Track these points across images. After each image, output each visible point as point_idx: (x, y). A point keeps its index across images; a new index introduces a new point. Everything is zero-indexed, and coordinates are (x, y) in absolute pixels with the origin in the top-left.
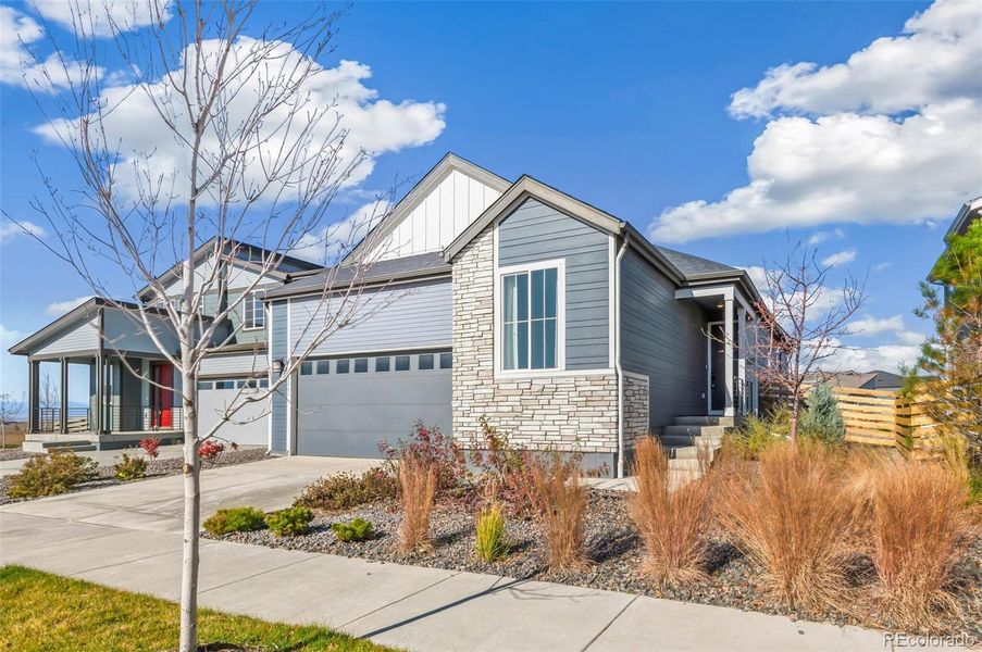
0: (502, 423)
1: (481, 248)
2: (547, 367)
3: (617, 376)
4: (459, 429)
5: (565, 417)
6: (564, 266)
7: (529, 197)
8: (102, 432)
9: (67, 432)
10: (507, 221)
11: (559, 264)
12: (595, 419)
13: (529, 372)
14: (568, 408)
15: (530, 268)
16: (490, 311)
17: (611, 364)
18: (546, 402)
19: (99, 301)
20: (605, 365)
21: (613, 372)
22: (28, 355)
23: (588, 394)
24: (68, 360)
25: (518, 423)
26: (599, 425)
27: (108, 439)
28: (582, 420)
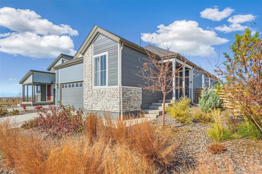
0: (94, 102)
1: (89, 50)
2: (104, 85)
3: (120, 88)
4: (85, 104)
5: (107, 101)
6: (107, 54)
7: (100, 34)
8: (33, 102)
9: (28, 102)
10: (95, 41)
11: (106, 53)
12: (114, 102)
13: (99, 87)
14: (108, 98)
15: (100, 55)
16: (91, 69)
17: (119, 85)
18: (103, 96)
19: (32, 71)
20: (117, 84)
21: (119, 86)
22: (22, 84)
23: (113, 94)
24: (28, 85)
25: (97, 102)
26: (116, 104)
27: (34, 103)
28: (112, 102)
